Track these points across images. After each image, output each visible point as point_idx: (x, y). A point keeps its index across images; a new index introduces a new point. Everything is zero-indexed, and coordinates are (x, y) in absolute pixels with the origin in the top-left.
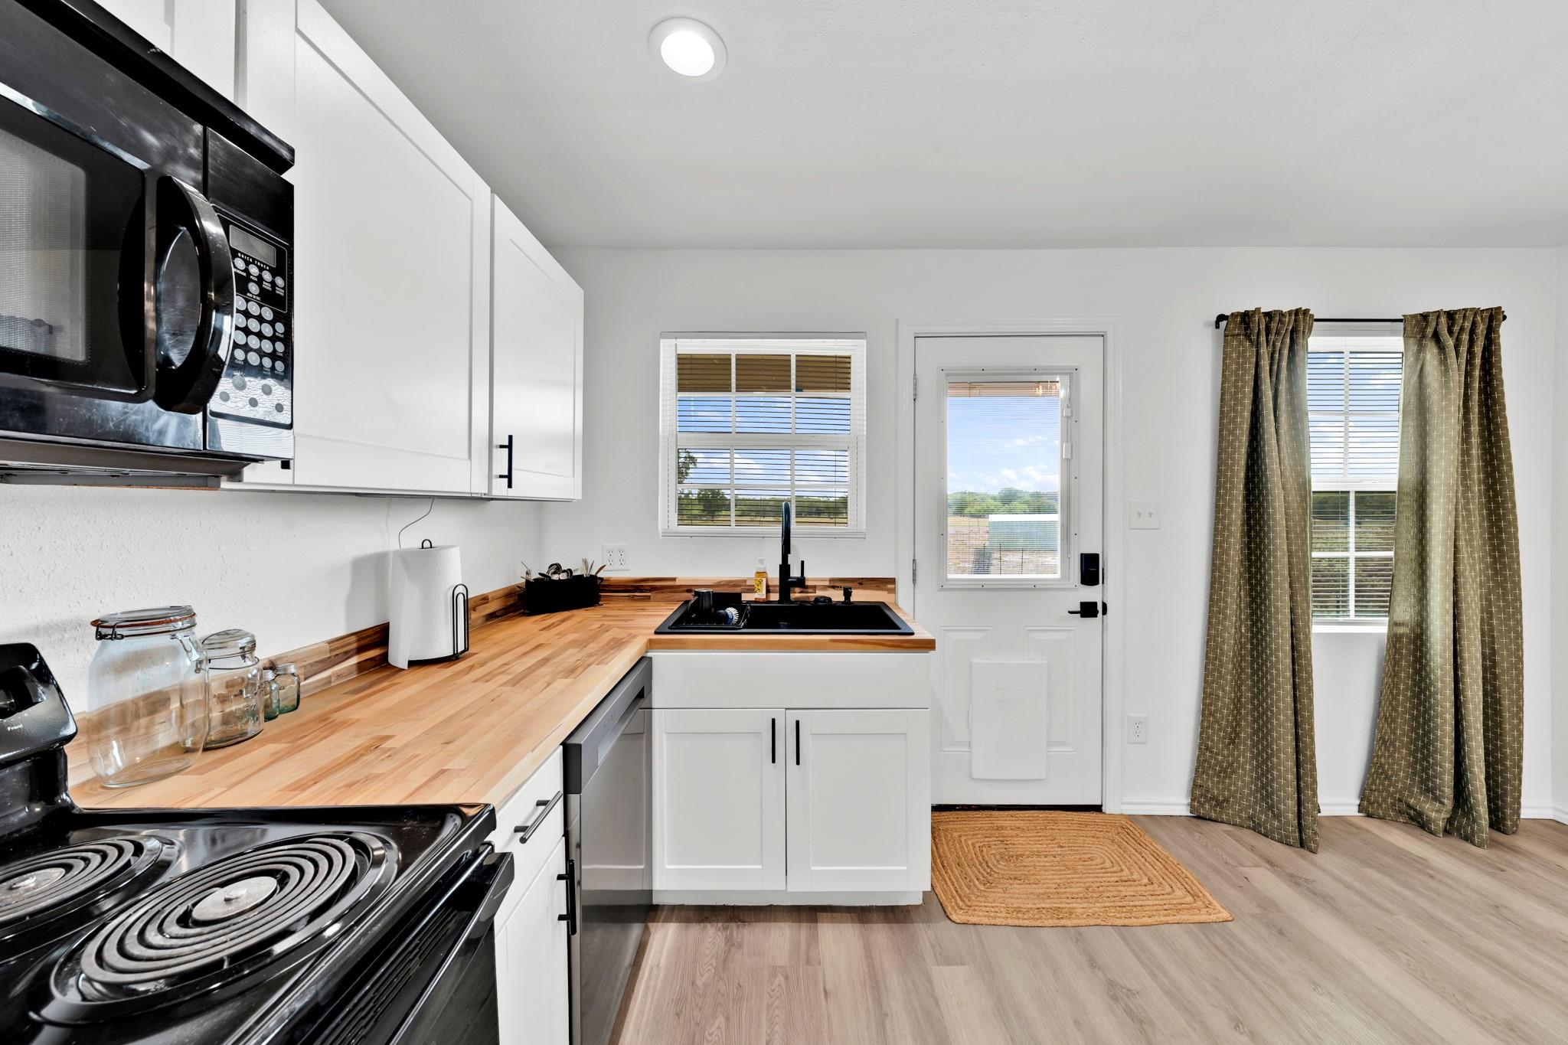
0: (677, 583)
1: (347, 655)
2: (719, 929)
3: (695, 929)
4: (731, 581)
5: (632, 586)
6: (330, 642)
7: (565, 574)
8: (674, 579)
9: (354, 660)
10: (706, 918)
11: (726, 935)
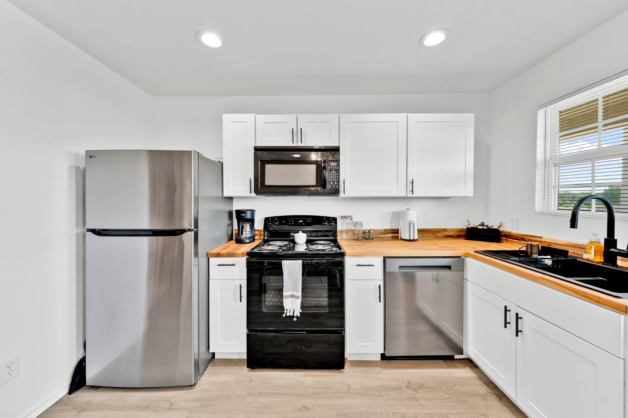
0: (543, 240)
1: (389, 233)
2: (487, 391)
3: (480, 382)
4: (578, 245)
5: (521, 238)
6: (384, 229)
7: (486, 227)
8: (541, 238)
9: (391, 235)
10: (489, 386)
11: (486, 394)
